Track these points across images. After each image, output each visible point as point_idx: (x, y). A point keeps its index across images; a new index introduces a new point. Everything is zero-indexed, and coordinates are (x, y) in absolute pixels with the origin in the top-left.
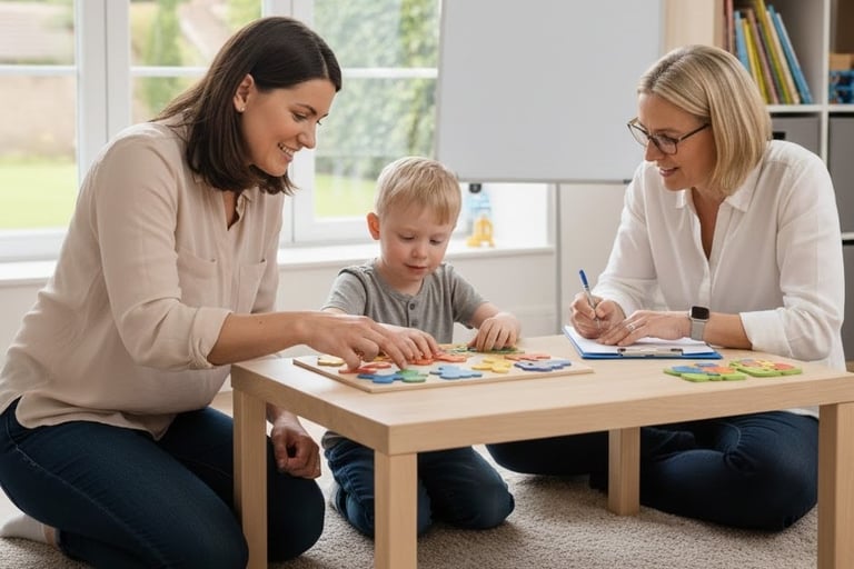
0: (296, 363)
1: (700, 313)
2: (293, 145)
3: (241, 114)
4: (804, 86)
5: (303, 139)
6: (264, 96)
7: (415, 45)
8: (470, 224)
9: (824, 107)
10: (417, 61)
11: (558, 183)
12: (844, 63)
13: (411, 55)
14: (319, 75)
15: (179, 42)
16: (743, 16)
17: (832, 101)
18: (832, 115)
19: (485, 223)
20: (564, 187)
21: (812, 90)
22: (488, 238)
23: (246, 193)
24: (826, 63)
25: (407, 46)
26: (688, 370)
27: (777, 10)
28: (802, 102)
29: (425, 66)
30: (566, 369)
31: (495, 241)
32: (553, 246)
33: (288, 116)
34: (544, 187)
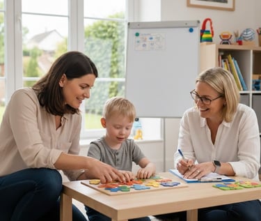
0: (82, 183)
1: (217, 163)
2: (82, 98)
3: (62, 88)
4: (244, 85)
5: (85, 95)
6: (69, 82)
7: (115, 71)
8: (134, 132)
9: (251, 92)
10: (116, 75)
11: (164, 118)
12: (257, 77)
13: (114, 74)
14: (90, 73)
15: (37, 68)
16: (224, 61)
17: (253, 90)
18: (253, 94)
19: (140, 132)
20: (166, 119)
21: (247, 87)
22: (141, 137)
23: (65, 116)
24: (251, 78)
25: (112, 71)
26: (222, 186)
27: (235, 59)
28: (244, 90)
29: (118, 77)
30: (179, 185)
31: (143, 137)
32: (163, 139)
33: (79, 88)
34: (159, 119)
